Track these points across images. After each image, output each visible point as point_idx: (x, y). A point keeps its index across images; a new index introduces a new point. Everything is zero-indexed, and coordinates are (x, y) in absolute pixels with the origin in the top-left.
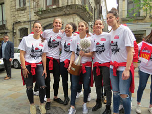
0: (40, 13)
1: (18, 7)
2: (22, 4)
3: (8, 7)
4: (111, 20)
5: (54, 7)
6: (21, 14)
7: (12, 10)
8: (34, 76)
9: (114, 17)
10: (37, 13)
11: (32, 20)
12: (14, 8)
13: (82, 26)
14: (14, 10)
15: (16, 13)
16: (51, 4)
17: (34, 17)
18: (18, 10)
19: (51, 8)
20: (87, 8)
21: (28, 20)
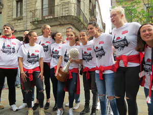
0: (36, 23)
1: (15, 17)
2: (19, 14)
3: (5, 16)
4: (92, 30)
5: (49, 17)
6: (18, 23)
7: (9, 20)
8: (32, 81)
9: (94, 27)
10: (33, 23)
11: (28, 29)
12: (11, 17)
13: (72, 35)
14: (11, 19)
15: (13, 22)
16: (47, 15)
17: (30, 26)
18: (15, 19)
19: (47, 18)
20: (82, 19)
21: (24, 29)
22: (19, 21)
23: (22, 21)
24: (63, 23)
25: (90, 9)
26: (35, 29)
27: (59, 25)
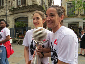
0: (13, 10)
5: (22, 6)
19: (20, 6)
21: (5, 15)
22: (2, 9)
23: (3, 9)
24: (31, 10)
25: (48, 2)
26: (12, 14)
27: (29, 11)
